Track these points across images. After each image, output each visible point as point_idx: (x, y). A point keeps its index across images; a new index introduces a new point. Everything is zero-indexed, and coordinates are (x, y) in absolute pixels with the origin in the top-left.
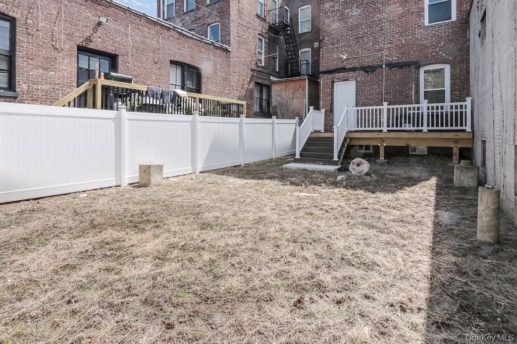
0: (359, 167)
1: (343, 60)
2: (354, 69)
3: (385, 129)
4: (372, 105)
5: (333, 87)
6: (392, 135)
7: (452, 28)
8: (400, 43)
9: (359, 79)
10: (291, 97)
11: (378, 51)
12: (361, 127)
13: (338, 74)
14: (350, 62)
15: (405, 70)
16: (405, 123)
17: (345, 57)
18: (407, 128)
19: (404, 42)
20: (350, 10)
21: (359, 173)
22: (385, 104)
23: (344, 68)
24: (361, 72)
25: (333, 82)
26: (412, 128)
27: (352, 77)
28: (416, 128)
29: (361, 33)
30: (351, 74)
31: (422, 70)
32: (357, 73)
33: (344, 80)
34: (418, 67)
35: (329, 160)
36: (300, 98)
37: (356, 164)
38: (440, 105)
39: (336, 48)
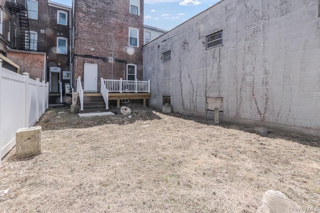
0: (126, 111)
1: (91, 51)
2: (97, 58)
3: (121, 91)
4: (106, 79)
5: (84, 66)
6: (124, 94)
7: (138, 50)
8: (119, 50)
9: (100, 64)
10: (29, 66)
11: (109, 51)
12: (112, 90)
13: (88, 59)
14: (95, 53)
15: (122, 63)
16: (126, 89)
17: (92, 50)
18: (126, 91)
19: (121, 50)
20: (95, 24)
21: (127, 114)
22: (121, 79)
23: (91, 56)
24: (101, 60)
25: (84, 62)
26: (128, 91)
27: (96, 62)
28: (130, 91)
29: (101, 39)
30: (95, 60)
31: (127, 65)
32: (99, 60)
33: (91, 63)
34: (126, 63)
35: (103, 109)
36: (39, 68)
37: (124, 109)
38: (133, 81)
39: (87, 42)
